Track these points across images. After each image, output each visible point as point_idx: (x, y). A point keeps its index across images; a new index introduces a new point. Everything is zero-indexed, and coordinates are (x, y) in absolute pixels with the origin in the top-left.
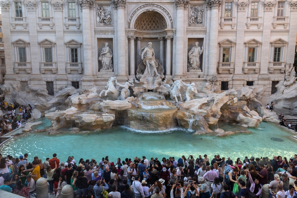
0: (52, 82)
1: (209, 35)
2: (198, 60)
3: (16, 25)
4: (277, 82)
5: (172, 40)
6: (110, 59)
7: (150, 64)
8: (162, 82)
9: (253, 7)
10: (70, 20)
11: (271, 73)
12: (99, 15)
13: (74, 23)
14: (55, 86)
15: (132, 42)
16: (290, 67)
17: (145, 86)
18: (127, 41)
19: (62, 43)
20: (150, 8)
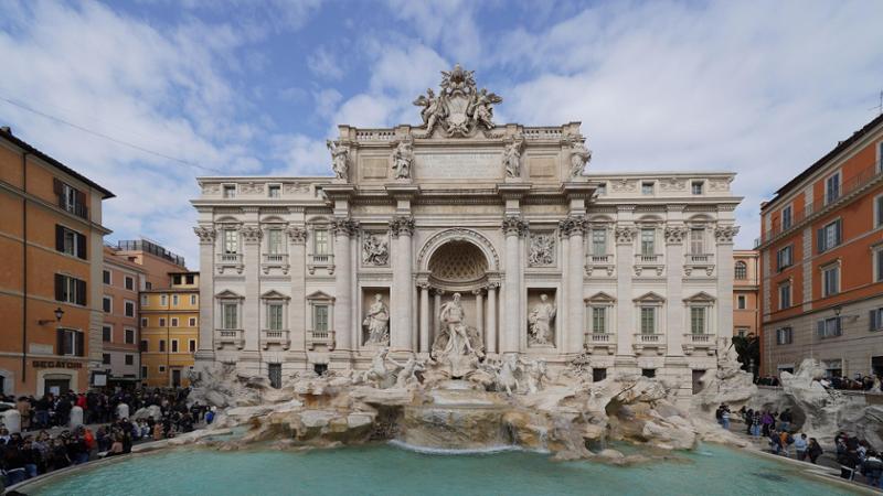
0: (279, 365)
1: (569, 283)
2: (547, 326)
3: (224, 267)
4: (703, 372)
5: (497, 290)
6: (384, 324)
7: (457, 333)
8: (479, 364)
9: (645, 238)
10: (317, 258)
11: (689, 355)
12: (366, 248)
13: (324, 263)
14: (283, 372)
15: (425, 294)
16: (726, 343)
17: (447, 369)
18: (415, 292)
19: (302, 298)
20: (458, 236)
